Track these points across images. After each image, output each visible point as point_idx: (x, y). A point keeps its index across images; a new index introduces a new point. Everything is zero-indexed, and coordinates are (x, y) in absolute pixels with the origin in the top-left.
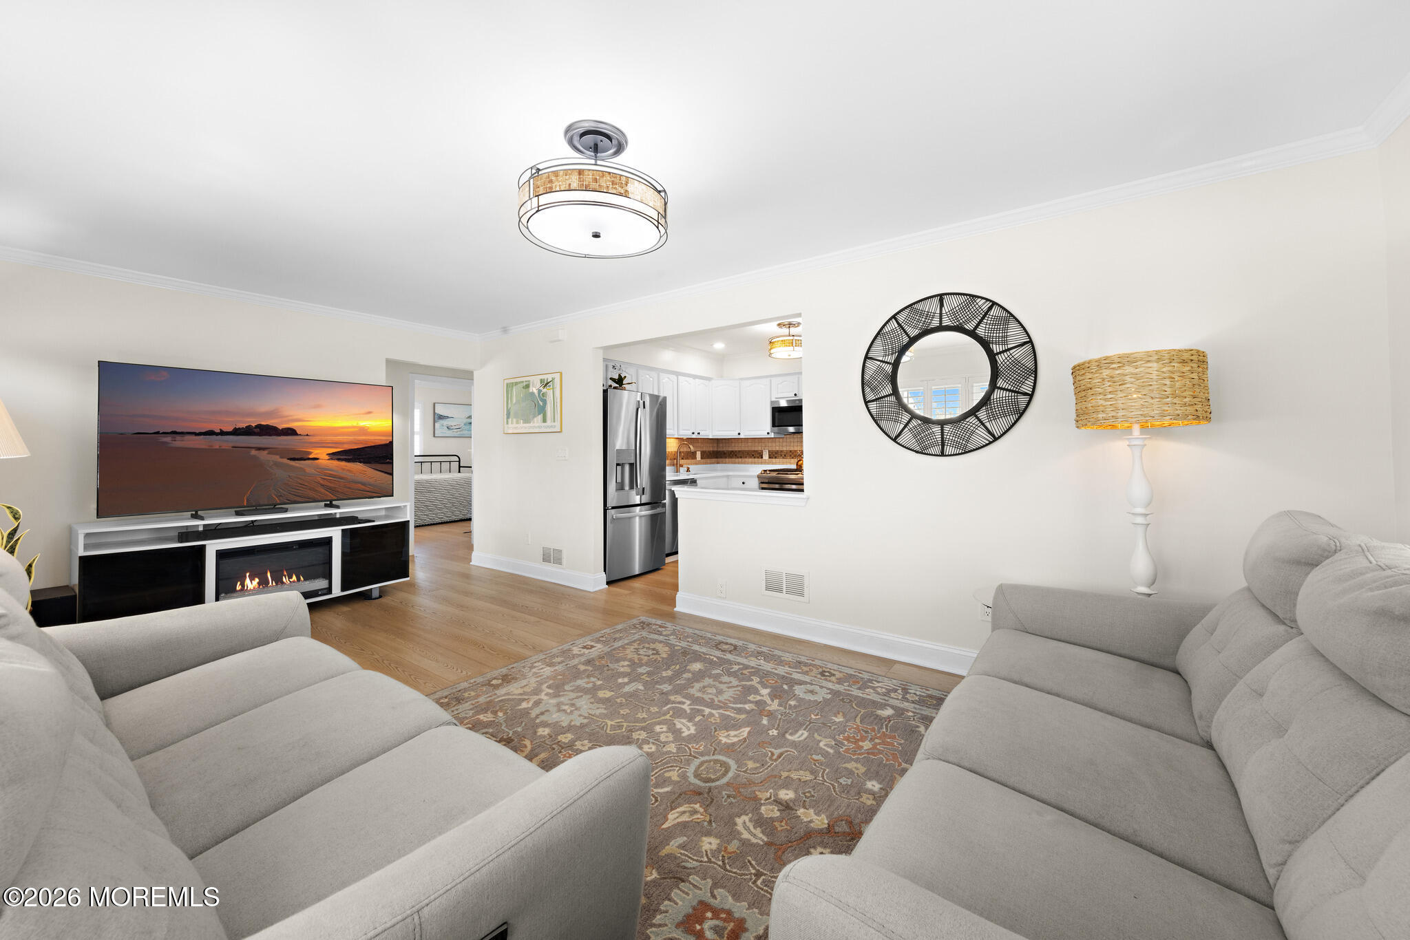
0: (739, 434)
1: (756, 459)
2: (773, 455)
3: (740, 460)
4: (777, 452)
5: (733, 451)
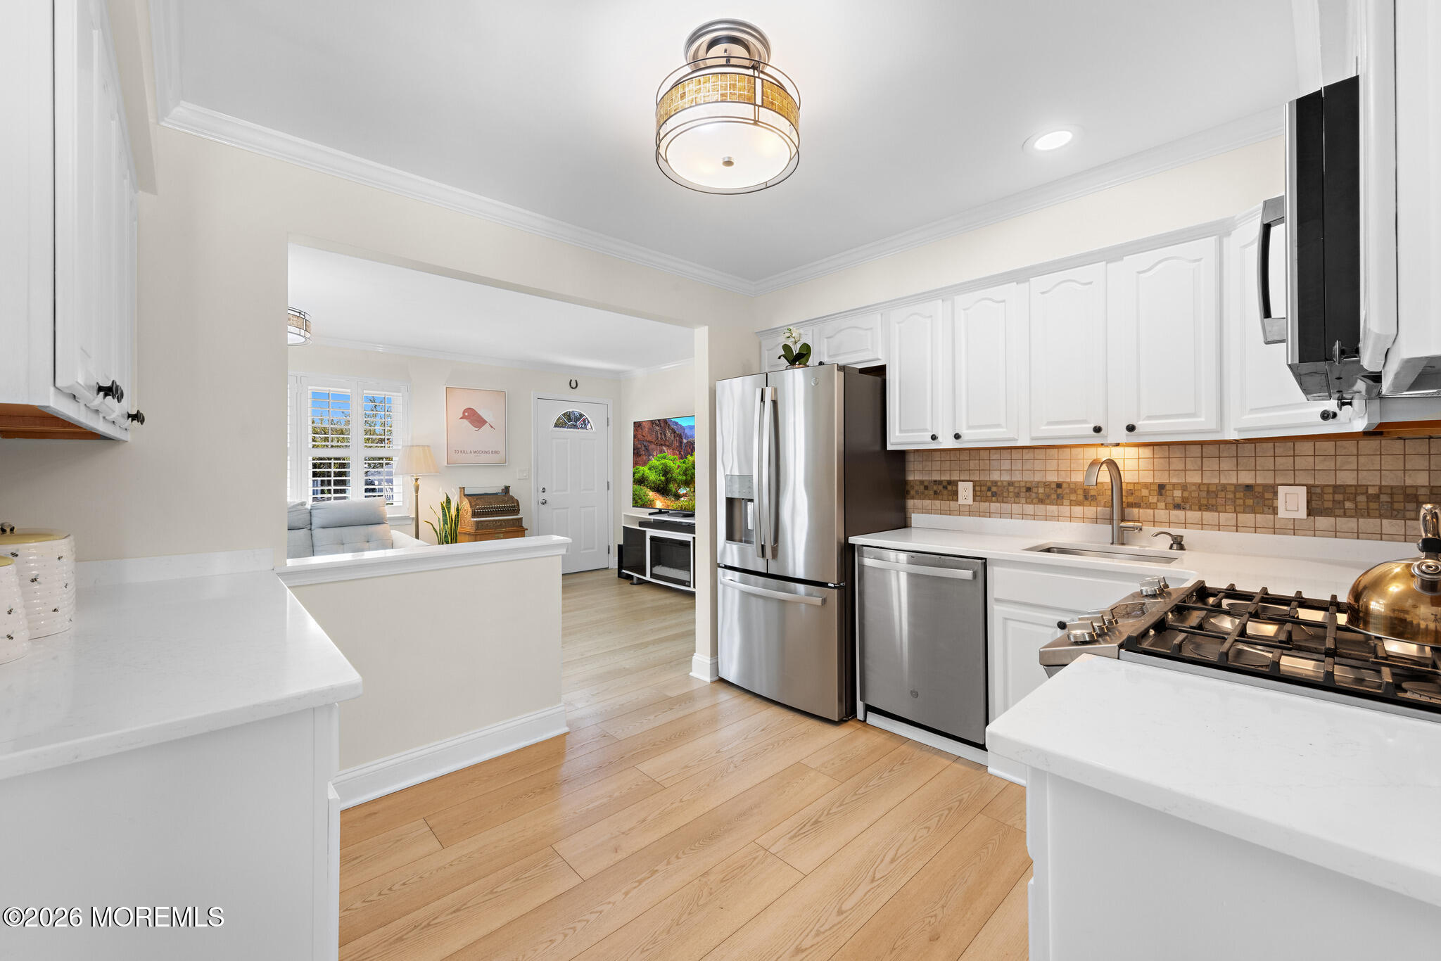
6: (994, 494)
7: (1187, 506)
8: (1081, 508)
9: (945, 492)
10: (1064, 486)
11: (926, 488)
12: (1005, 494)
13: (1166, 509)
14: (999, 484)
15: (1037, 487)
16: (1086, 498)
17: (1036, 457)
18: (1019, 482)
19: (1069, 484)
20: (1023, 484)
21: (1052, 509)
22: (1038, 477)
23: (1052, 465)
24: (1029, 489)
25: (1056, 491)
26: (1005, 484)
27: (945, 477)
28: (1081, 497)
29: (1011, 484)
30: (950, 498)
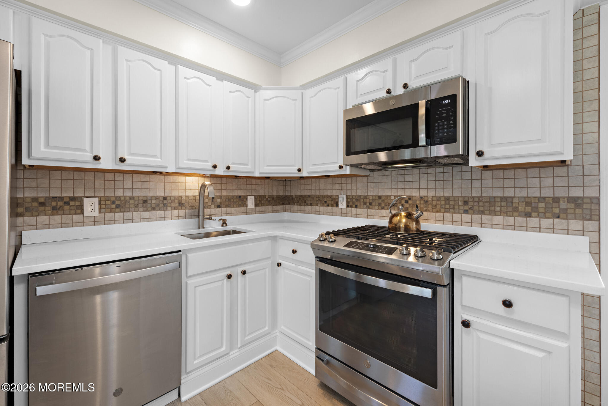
0: (299, 170)
1: (330, 208)
2: (353, 202)
3: (310, 207)
4: (358, 198)
5: (301, 196)
6: (118, 206)
7: (222, 206)
8: (177, 211)
9: (66, 207)
10: (168, 198)
11: (42, 204)
12: (127, 206)
13: (215, 208)
14: (122, 198)
15: (151, 200)
16: (180, 205)
17: (151, 180)
18: (138, 197)
19: (170, 197)
20: (141, 198)
21: (161, 213)
22: (152, 193)
23: (161, 185)
24: (145, 202)
25: (163, 202)
26: (127, 198)
27: (68, 194)
28: (177, 204)
29: (131, 198)
30: (73, 212)
